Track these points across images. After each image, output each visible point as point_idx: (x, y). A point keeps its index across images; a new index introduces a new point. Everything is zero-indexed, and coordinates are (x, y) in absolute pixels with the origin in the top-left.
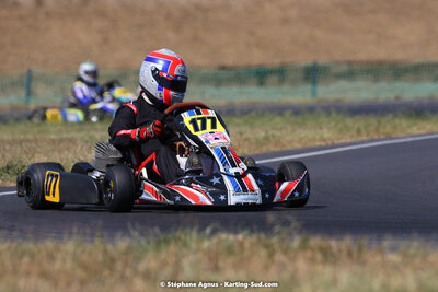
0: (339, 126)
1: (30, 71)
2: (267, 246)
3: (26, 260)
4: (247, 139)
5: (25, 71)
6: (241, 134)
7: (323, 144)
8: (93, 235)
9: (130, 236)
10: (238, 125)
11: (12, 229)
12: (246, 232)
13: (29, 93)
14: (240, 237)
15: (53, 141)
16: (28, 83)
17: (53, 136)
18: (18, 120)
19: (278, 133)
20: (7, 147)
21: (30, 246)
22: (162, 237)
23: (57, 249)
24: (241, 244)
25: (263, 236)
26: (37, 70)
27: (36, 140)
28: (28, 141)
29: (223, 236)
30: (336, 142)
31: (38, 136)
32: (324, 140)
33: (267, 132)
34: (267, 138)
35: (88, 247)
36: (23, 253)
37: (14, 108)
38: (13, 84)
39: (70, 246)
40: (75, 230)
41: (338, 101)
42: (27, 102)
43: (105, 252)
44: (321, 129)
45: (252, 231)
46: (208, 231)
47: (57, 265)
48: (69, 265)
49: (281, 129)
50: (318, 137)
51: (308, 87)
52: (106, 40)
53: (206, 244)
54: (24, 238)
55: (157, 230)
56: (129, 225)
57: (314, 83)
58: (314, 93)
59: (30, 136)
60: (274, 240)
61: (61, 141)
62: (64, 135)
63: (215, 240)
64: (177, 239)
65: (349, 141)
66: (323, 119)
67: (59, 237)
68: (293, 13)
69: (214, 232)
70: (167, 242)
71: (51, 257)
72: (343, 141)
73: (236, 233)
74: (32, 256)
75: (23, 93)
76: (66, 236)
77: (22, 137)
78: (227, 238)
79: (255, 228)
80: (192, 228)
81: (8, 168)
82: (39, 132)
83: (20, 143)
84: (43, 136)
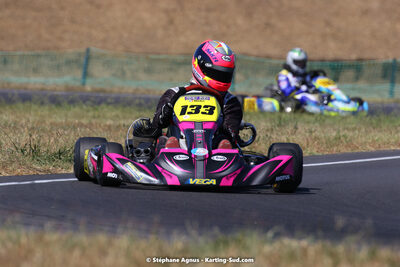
1: (88, 50)
2: (333, 255)
3: (77, 253)
4: (316, 138)
5: (83, 50)
6: (311, 132)
8: (148, 231)
9: (187, 234)
10: (308, 122)
11: (62, 218)
12: (311, 238)
13: (86, 74)
14: (304, 243)
15: (109, 127)
16: (85, 62)
17: (109, 122)
18: (72, 102)
19: (350, 134)
20: (61, 131)
21: (82, 238)
22: (221, 237)
23: (110, 244)
24: (305, 251)
25: (328, 244)
26: (94, 49)
27: (91, 125)
28: (81, 125)
29: (286, 241)
31: (94, 121)
33: (339, 132)
34: (338, 138)
35: (143, 244)
36: (74, 246)
37: (69, 89)
38: (69, 63)
39: (123, 241)
40: (130, 224)
42: (84, 84)
45: (317, 238)
46: (270, 234)
47: (109, 260)
48: (122, 261)
49: (354, 129)
50: (393, 140)
51: (386, 86)
52: (171, 22)
53: (267, 249)
54: (75, 227)
55: (216, 230)
57: (393, 82)
58: (391, 93)
59: (84, 121)
60: (340, 248)
61: (118, 127)
62: (122, 122)
63: (277, 245)
64: (238, 242)
67: (113, 232)
68: (375, 5)
69: (277, 235)
70: (226, 243)
71: (103, 253)
73: (300, 238)
74: (84, 249)
75: (79, 74)
76: (119, 230)
77: (77, 121)
78: (292, 243)
79: (320, 233)
81: (60, 153)
82: (94, 117)
83: (74, 128)
84: (98, 121)
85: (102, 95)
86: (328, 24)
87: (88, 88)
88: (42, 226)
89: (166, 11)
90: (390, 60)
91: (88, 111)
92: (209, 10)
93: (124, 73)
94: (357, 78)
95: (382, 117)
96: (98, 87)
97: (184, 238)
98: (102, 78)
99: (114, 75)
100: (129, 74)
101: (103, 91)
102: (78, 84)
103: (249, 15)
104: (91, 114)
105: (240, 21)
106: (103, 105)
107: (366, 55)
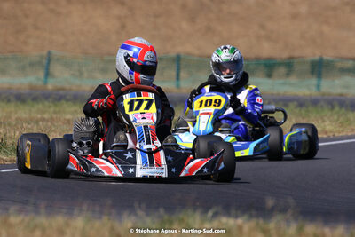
0: (341, 119)
1: (49, 53)
2: (265, 231)
5: (45, 53)
7: (325, 136)
8: (101, 213)
9: (136, 215)
11: (26, 202)
12: (246, 217)
13: (48, 74)
14: (240, 221)
15: (68, 121)
16: (47, 63)
17: (69, 117)
18: (35, 99)
20: (25, 125)
21: (42, 220)
22: (166, 217)
23: (68, 225)
24: (240, 228)
25: (261, 221)
26: (55, 52)
27: (52, 120)
28: (43, 120)
29: (224, 220)
30: (337, 135)
31: (54, 116)
32: (326, 133)
35: (97, 224)
36: (36, 227)
37: (32, 88)
38: (32, 65)
39: (79, 222)
40: (85, 207)
41: (341, 95)
42: (46, 83)
43: (112, 229)
44: (324, 121)
45: (251, 217)
46: (210, 214)
51: (314, 81)
52: (123, 27)
54: (37, 212)
55: (162, 211)
56: (136, 205)
57: (319, 76)
58: (318, 86)
59: (46, 116)
60: (272, 225)
64: (181, 221)
65: (350, 134)
66: (327, 112)
67: (70, 213)
68: (303, 9)
69: (216, 215)
71: (61, 233)
72: (344, 134)
73: (236, 217)
74: (44, 230)
75: (41, 74)
76: (76, 212)
77: (39, 116)
78: (229, 222)
79: (254, 212)
80: (195, 210)
82: (55, 112)
83: (37, 122)
84: (58, 116)
85: (62, 92)
86: (262, 27)
87: (50, 87)
88: (7, 209)
89: (119, 18)
90: (317, 58)
91: (50, 107)
92: (157, 16)
93: (81, 74)
94: (288, 75)
95: (310, 108)
96: (59, 85)
97: (133, 218)
98: (62, 78)
99: (72, 75)
100: (86, 74)
101: (63, 89)
102: (40, 83)
103: (192, 20)
104: (52, 109)
105: (185, 25)
106: (63, 102)
107: (296, 54)
